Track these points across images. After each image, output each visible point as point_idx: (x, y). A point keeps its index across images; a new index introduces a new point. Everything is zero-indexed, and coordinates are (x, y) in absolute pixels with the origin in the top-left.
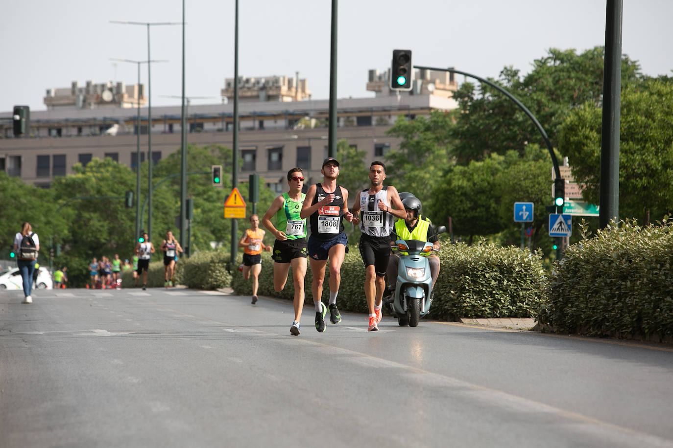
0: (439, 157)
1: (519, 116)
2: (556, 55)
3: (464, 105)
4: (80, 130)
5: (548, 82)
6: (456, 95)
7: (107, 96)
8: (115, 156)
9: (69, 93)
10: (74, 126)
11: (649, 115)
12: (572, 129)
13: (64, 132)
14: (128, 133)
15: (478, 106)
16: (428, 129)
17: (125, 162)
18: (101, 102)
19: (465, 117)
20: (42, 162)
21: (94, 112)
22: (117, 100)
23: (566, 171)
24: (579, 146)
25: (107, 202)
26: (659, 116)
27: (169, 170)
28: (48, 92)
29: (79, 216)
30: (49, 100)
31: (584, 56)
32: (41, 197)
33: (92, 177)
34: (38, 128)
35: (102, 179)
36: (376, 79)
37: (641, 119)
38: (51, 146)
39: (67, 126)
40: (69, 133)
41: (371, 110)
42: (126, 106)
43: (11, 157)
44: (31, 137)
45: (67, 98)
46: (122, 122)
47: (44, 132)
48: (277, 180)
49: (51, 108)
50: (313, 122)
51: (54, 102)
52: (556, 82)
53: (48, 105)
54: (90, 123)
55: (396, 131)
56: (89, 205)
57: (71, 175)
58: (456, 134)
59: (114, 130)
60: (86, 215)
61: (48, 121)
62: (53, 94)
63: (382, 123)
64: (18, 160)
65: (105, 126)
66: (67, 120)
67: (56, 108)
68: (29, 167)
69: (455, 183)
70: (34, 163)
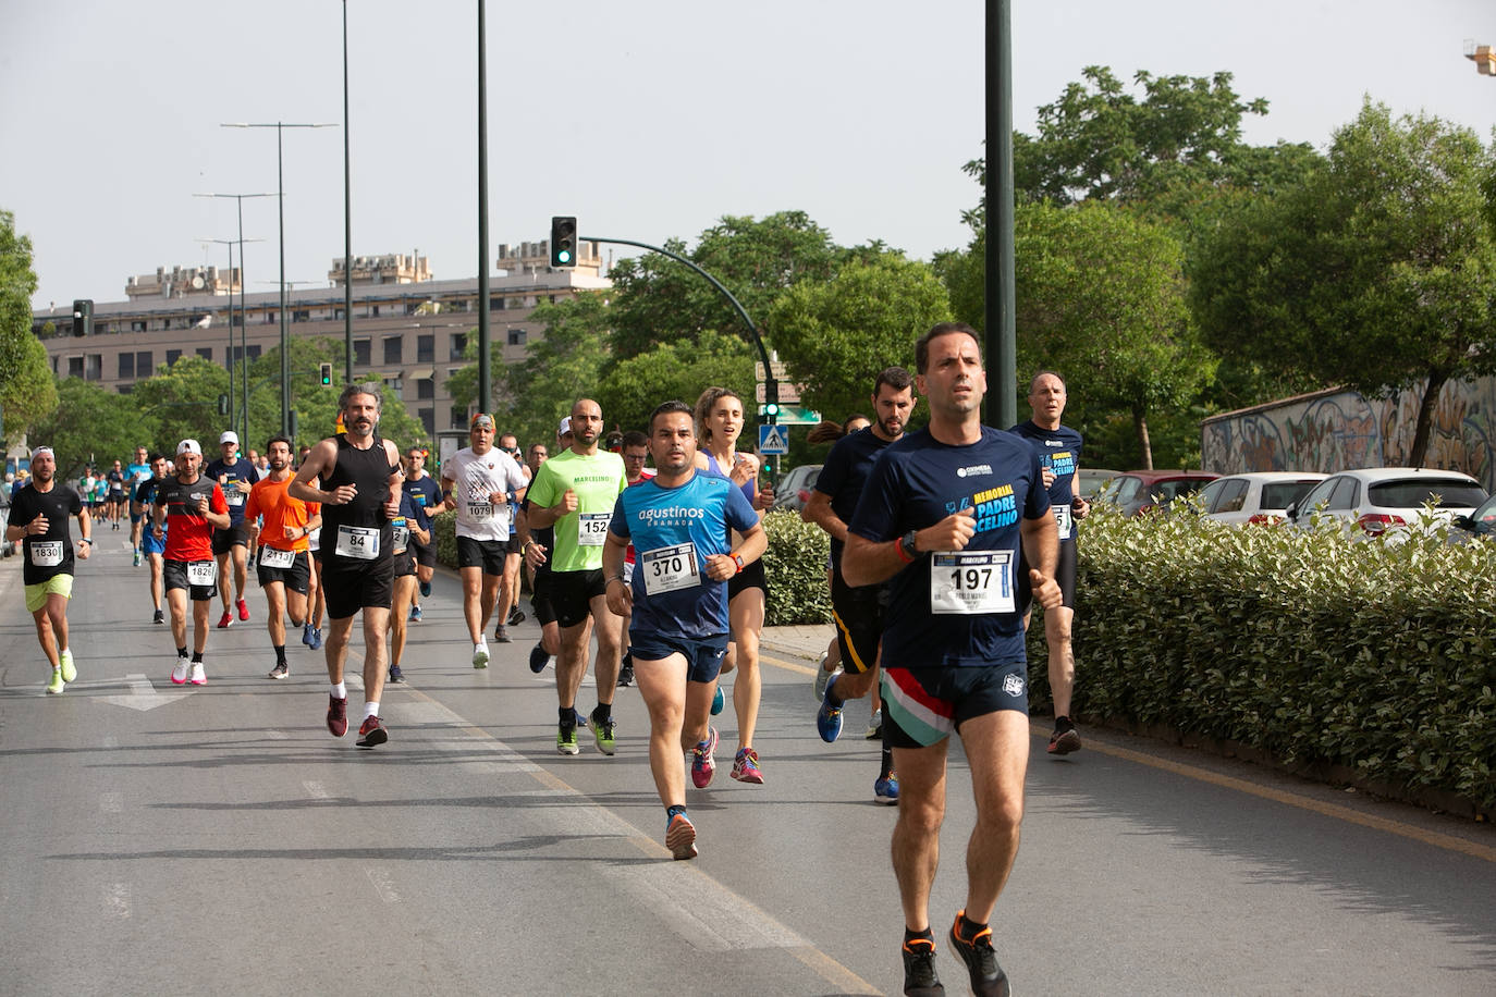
0: (590, 346)
1: (691, 297)
2: (731, 224)
3: (621, 286)
4: (167, 323)
5: (724, 255)
6: (613, 275)
7: (198, 283)
8: (206, 353)
9: (155, 281)
10: (160, 319)
11: (882, 295)
12: (785, 315)
13: (149, 325)
14: (223, 325)
15: (639, 286)
16: (576, 313)
17: (219, 361)
18: (190, 290)
19: (623, 301)
20: (125, 361)
21: (184, 302)
22: (209, 288)
23: (779, 369)
24: (796, 336)
25: (197, 407)
26: (895, 296)
27: (269, 368)
28: (131, 280)
29: (166, 425)
30: (131, 290)
31: (764, 223)
32: (120, 405)
33: (180, 380)
34: (120, 322)
35: (192, 381)
36: (508, 255)
37: (873, 301)
38: (136, 343)
39: (152, 319)
40: (155, 328)
41: (503, 292)
42: (220, 293)
43: (89, 356)
44: (112, 333)
45: (152, 286)
46: (215, 313)
47: (127, 327)
48: (396, 375)
49: (134, 298)
50: (437, 307)
51: (138, 292)
52: (733, 254)
53: (130, 296)
54: (178, 315)
55: (537, 317)
56: (178, 412)
57: (156, 378)
58: (613, 320)
59: (206, 322)
60: (174, 423)
61: (130, 314)
62: (136, 284)
63: (516, 305)
64: (98, 359)
65: (196, 317)
66: (152, 312)
67: (139, 298)
68: (111, 367)
69: (622, 382)
70: (116, 361)
